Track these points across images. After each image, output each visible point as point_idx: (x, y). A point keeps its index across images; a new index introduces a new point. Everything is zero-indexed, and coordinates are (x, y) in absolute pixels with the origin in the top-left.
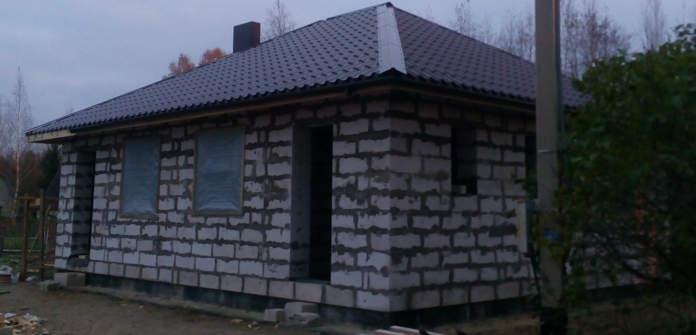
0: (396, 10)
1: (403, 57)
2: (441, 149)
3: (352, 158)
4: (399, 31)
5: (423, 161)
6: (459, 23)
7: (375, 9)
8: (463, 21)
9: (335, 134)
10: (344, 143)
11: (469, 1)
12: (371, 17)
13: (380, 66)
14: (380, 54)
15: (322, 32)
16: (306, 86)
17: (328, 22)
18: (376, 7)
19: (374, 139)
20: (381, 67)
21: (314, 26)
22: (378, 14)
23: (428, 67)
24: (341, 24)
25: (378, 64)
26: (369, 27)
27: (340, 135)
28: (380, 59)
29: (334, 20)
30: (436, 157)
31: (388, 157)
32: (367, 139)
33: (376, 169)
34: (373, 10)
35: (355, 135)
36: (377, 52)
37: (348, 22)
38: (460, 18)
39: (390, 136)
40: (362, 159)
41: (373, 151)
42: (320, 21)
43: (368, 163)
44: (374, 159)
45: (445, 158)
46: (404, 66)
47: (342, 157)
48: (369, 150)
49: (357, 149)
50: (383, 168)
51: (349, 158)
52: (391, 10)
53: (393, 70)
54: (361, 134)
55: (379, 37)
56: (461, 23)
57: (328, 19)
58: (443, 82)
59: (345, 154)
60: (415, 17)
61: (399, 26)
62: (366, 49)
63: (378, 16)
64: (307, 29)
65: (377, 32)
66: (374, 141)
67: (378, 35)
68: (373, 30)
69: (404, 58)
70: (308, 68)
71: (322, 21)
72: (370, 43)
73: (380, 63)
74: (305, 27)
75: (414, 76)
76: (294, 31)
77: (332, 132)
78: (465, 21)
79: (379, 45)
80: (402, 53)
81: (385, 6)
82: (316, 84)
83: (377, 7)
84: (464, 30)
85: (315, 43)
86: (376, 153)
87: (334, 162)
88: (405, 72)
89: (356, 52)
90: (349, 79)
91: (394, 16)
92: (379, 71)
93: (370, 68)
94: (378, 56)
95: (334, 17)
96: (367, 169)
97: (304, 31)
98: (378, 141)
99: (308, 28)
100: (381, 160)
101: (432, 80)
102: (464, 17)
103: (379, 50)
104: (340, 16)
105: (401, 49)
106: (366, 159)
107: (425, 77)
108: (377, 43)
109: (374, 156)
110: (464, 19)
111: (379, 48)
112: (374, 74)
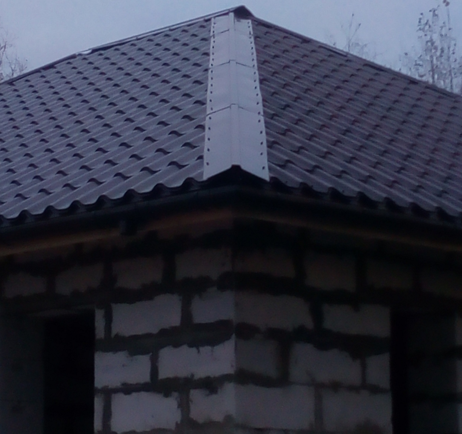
0: (259, 23)
1: (264, 138)
2: (364, 367)
3: (143, 395)
4: (260, 75)
5: (318, 399)
6: (428, 58)
7: (208, 23)
8: (438, 53)
9: (100, 332)
10: (121, 357)
11: (448, 4)
12: (195, 43)
13: (205, 161)
14: (207, 133)
15: (78, 83)
16: (24, 215)
17: (94, 58)
18: (209, 20)
19: (195, 344)
20: (208, 164)
21: (59, 68)
22: (214, 36)
23: (326, 161)
24: (122, 62)
25: (201, 157)
26: (187, 68)
27: (113, 335)
28: (207, 144)
29: (106, 53)
30: (352, 388)
31: (230, 388)
32: (177, 345)
33: (201, 421)
34: (203, 27)
35: (149, 336)
36: (201, 127)
37: (140, 58)
38: (429, 44)
39: (234, 336)
40: (167, 395)
41: (193, 375)
42: (73, 57)
43: (180, 406)
44: (196, 395)
45: (375, 390)
46: (264, 161)
47: (116, 391)
48: (183, 373)
49: (154, 371)
50: (218, 418)
51: (134, 395)
52: (246, 25)
53: (236, 170)
54: (163, 332)
55: (209, 92)
56: (432, 57)
57: (94, 51)
58: (363, 198)
59: (124, 384)
60: (306, 41)
61: (262, 63)
62: (176, 122)
63: (212, 40)
64: (43, 77)
65: (207, 78)
66: (194, 350)
67: (207, 86)
68: (197, 74)
69: (268, 141)
70: (33, 171)
71: (80, 55)
72: (188, 106)
73: (206, 154)
74: (37, 71)
75: (289, 185)
76: (11, 82)
77: (91, 329)
78: (442, 51)
79: (209, 111)
80: (264, 129)
81: (232, 15)
82: (49, 210)
83: (213, 19)
84: (441, 75)
85: (58, 110)
86: (201, 379)
87: (98, 404)
88: (265, 175)
89: (152, 129)
90: (130, 195)
91: (252, 39)
92: (202, 174)
93: (181, 167)
94: (204, 135)
95: (109, 45)
96: (179, 419)
97: (35, 80)
98: (206, 350)
99: (44, 73)
100: (214, 397)
101: (335, 194)
102: (438, 43)
103: (207, 123)
104: (122, 43)
105: (262, 119)
106: (175, 394)
107: (316, 188)
108: (204, 106)
109: (195, 388)
110: (439, 48)
111: (207, 118)
112: (189, 182)
